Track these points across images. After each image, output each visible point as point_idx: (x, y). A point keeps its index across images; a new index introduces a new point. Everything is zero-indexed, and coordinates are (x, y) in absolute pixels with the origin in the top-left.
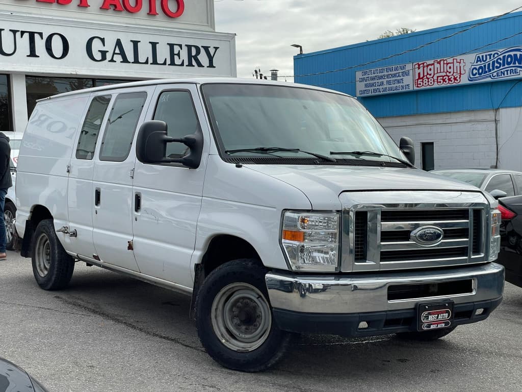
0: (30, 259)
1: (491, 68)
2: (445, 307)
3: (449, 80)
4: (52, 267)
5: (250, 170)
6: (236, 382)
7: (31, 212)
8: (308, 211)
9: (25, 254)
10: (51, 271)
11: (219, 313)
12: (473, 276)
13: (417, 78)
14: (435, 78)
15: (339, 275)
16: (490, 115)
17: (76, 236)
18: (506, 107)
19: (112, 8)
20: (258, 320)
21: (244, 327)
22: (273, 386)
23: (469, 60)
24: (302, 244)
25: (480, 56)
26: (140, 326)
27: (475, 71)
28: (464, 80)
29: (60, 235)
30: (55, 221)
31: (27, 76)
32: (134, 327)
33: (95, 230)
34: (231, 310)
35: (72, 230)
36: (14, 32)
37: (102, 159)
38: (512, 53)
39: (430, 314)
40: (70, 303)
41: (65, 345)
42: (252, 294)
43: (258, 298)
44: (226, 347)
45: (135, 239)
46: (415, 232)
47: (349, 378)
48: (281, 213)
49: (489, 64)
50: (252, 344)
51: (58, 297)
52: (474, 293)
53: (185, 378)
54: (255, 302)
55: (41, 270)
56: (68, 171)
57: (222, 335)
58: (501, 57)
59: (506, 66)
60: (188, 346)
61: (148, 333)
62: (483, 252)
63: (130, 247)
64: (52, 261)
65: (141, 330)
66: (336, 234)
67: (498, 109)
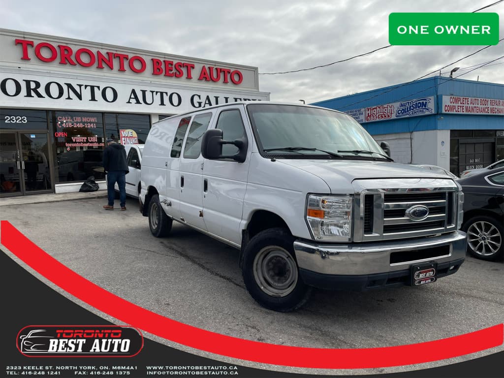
0: (148, 218)
1: (409, 110)
2: (431, 267)
3: (385, 116)
4: (159, 223)
5: (281, 163)
6: (272, 323)
7: (148, 190)
8: (327, 195)
9: (145, 215)
10: (158, 225)
11: (259, 266)
12: (450, 242)
13: (367, 116)
14: (377, 116)
15: (351, 244)
16: (408, 135)
17: (171, 206)
18: (417, 131)
19: (204, 79)
20: (287, 273)
21: (277, 278)
22: (300, 327)
23: (396, 106)
24: (322, 220)
25: (403, 103)
26: (208, 266)
27: (399, 112)
28: (394, 117)
29: (163, 205)
30: (160, 196)
31: (159, 116)
32: (203, 267)
33: (182, 203)
34: (268, 264)
35: (169, 202)
36: (152, 92)
37: (185, 157)
38: (421, 101)
39: (421, 273)
40: (167, 247)
41: (155, 283)
42: (283, 254)
43: (287, 258)
44: (264, 292)
45: (205, 210)
46: (408, 210)
47: (356, 319)
48: (306, 195)
49: (408, 108)
50: (284, 291)
51: (162, 243)
52: (450, 255)
53: (234, 317)
54: (285, 260)
55: (154, 225)
56: (166, 165)
57: (261, 283)
58: (415, 103)
59: (418, 108)
60: (238, 285)
61: (212, 273)
62: (453, 224)
63: (201, 215)
64: (159, 219)
65: (208, 270)
66: (349, 212)
67: (413, 132)
